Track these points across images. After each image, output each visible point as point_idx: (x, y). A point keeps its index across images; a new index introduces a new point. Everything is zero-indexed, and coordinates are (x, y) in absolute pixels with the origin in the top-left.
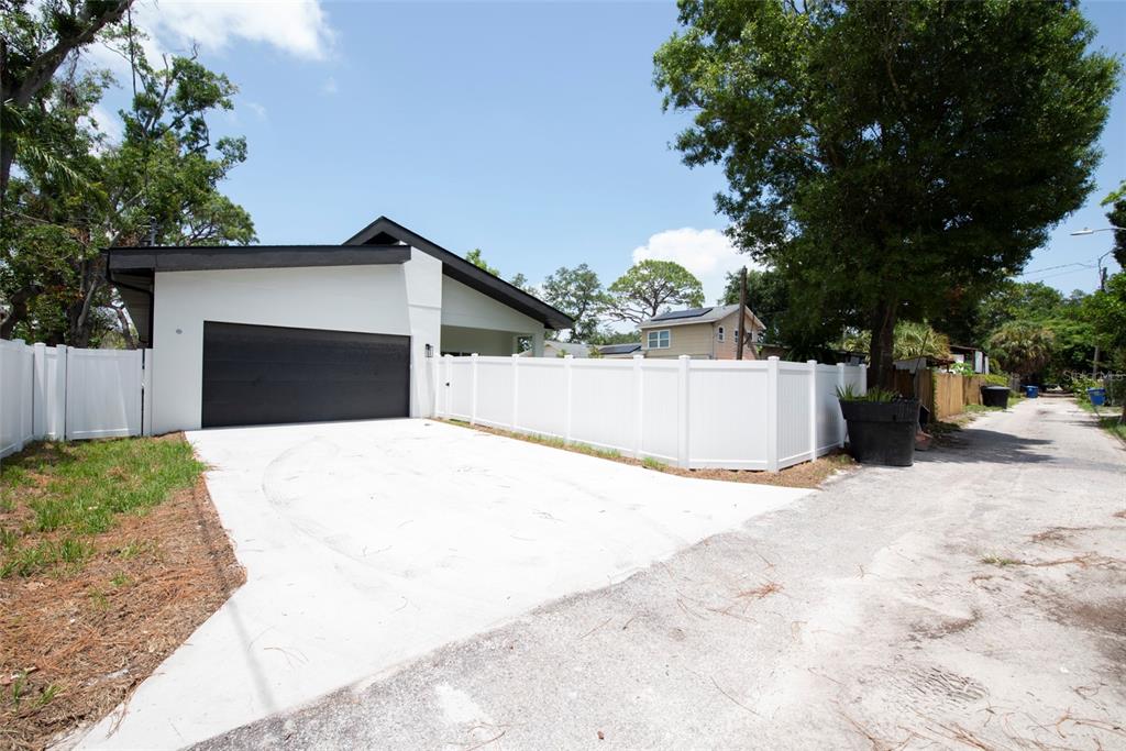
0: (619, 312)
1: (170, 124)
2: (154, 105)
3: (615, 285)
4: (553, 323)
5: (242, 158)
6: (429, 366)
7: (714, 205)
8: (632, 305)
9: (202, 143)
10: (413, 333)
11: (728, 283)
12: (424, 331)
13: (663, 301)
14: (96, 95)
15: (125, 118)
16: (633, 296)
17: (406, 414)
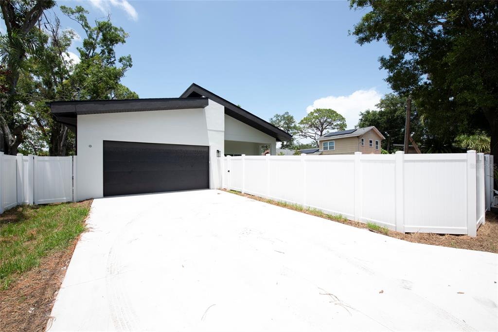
0: (304, 134)
1: (100, 53)
2: (92, 43)
3: (302, 121)
4: (280, 138)
5: (130, 66)
6: (219, 161)
7: (379, 64)
8: (310, 131)
9: (113, 59)
10: (210, 144)
11: (361, 117)
12: (216, 143)
13: (325, 128)
14: (69, 42)
15: (80, 51)
16: (311, 126)
17: (207, 187)
